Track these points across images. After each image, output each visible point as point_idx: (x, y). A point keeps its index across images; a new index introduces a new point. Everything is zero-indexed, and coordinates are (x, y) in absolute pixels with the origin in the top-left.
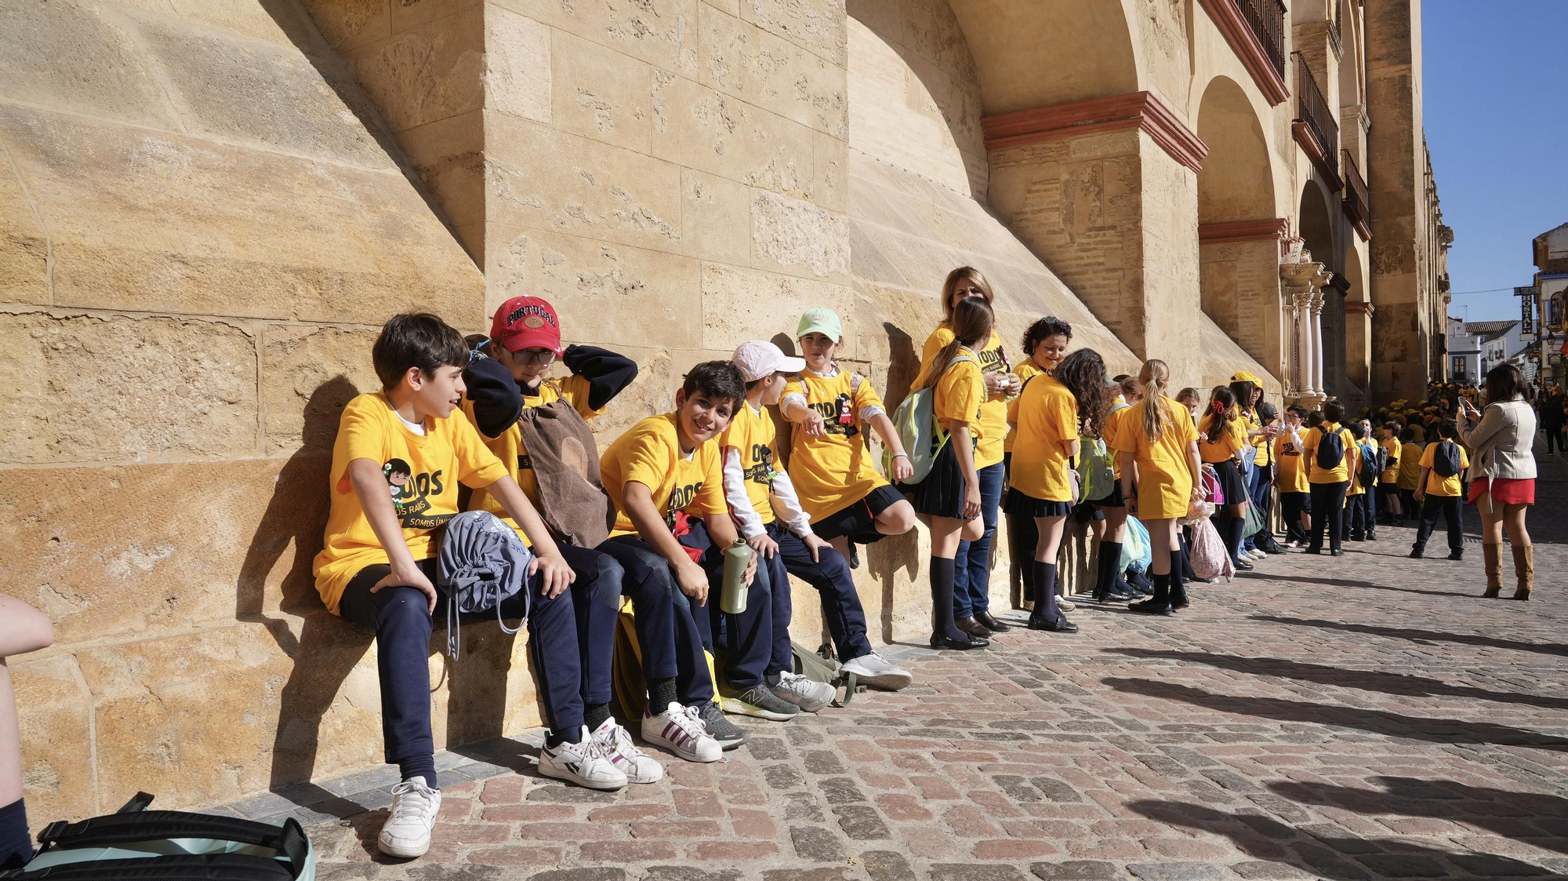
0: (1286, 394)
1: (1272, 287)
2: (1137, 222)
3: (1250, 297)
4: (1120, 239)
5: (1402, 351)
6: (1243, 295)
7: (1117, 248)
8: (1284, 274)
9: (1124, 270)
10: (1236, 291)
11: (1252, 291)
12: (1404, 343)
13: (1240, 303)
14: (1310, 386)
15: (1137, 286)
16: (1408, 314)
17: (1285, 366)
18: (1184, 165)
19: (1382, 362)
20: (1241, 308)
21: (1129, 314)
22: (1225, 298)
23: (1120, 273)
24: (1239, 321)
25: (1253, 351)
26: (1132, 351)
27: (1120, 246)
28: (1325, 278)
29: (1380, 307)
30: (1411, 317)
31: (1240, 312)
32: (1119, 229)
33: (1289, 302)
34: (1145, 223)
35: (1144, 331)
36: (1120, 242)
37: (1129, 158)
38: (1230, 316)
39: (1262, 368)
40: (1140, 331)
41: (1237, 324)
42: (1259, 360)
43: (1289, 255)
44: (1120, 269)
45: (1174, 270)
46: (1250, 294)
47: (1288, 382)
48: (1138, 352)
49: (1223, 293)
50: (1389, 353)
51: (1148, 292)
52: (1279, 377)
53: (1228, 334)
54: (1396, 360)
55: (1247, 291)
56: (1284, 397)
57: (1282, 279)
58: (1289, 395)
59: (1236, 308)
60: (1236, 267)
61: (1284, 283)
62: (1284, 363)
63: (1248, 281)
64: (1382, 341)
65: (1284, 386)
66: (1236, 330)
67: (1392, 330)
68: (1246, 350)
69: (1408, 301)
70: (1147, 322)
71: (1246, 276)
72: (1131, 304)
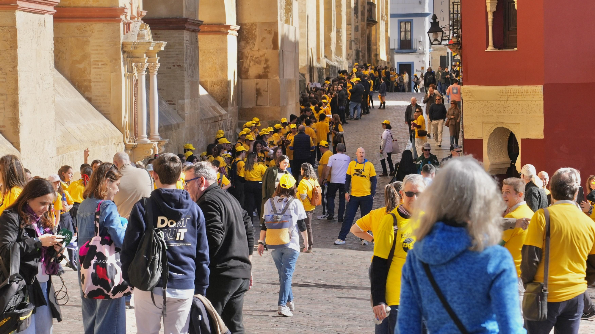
0: (127, 141)
1: (116, 60)
2: (14, 67)
3: (100, 66)
4: (5, 76)
5: (265, 68)
6: (95, 64)
7: (3, 82)
8: (125, 49)
9: (6, 95)
10: (90, 61)
11: (101, 61)
12: (267, 61)
13: (93, 71)
14: (145, 135)
15: (15, 105)
16: (269, 32)
17: (126, 120)
18: (44, 14)
19: (247, 78)
20: (94, 74)
21: (10, 122)
22: (81, 66)
23: (4, 97)
24: (92, 84)
25: (102, 108)
26: (12, 143)
27: (4, 80)
28: (160, 47)
29: (245, 24)
30: (272, 35)
31: (93, 77)
32: (3, 70)
33: (130, 71)
34: (21, 67)
35: (19, 132)
36: (4, 78)
37: (10, 28)
38: (85, 81)
39: (108, 122)
40: (17, 132)
41: (90, 87)
42: (107, 116)
43: (130, 33)
44: (4, 94)
45: (38, 86)
46: (100, 63)
47: (128, 132)
48: (15, 144)
49: (80, 62)
50: (254, 70)
51: (22, 108)
52: (121, 130)
53: (83, 94)
54: (259, 77)
55: (97, 61)
56: (125, 144)
57: (124, 52)
58: (130, 142)
59: (90, 74)
60: (89, 42)
61: (126, 55)
62: (125, 118)
63: (98, 54)
64: (247, 58)
65: (125, 136)
66: (89, 91)
67: (256, 48)
68: (97, 107)
69: (270, 20)
70: (21, 127)
71: (97, 50)
72: (11, 116)
